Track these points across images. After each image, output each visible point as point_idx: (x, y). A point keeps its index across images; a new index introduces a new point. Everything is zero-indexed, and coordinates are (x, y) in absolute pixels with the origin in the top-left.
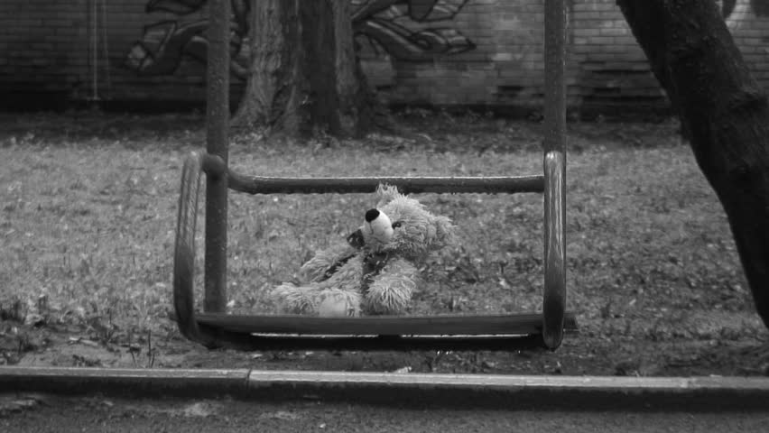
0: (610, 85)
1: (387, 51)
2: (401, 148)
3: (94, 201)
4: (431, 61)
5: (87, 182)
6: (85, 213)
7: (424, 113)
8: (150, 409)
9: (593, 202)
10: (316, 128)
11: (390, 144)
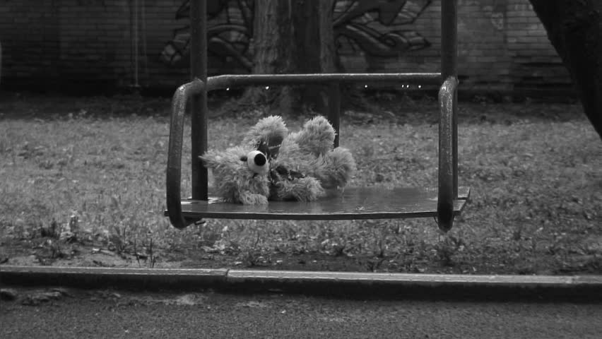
0: (535, 75)
1: (362, 48)
2: (371, 122)
3: (128, 159)
4: (396, 56)
5: (124, 146)
6: (121, 167)
7: (390, 96)
8: (149, 300)
9: (515, 159)
10: (304, 106)
11: (363, 119)
